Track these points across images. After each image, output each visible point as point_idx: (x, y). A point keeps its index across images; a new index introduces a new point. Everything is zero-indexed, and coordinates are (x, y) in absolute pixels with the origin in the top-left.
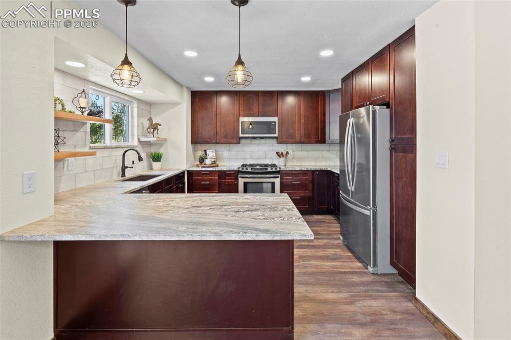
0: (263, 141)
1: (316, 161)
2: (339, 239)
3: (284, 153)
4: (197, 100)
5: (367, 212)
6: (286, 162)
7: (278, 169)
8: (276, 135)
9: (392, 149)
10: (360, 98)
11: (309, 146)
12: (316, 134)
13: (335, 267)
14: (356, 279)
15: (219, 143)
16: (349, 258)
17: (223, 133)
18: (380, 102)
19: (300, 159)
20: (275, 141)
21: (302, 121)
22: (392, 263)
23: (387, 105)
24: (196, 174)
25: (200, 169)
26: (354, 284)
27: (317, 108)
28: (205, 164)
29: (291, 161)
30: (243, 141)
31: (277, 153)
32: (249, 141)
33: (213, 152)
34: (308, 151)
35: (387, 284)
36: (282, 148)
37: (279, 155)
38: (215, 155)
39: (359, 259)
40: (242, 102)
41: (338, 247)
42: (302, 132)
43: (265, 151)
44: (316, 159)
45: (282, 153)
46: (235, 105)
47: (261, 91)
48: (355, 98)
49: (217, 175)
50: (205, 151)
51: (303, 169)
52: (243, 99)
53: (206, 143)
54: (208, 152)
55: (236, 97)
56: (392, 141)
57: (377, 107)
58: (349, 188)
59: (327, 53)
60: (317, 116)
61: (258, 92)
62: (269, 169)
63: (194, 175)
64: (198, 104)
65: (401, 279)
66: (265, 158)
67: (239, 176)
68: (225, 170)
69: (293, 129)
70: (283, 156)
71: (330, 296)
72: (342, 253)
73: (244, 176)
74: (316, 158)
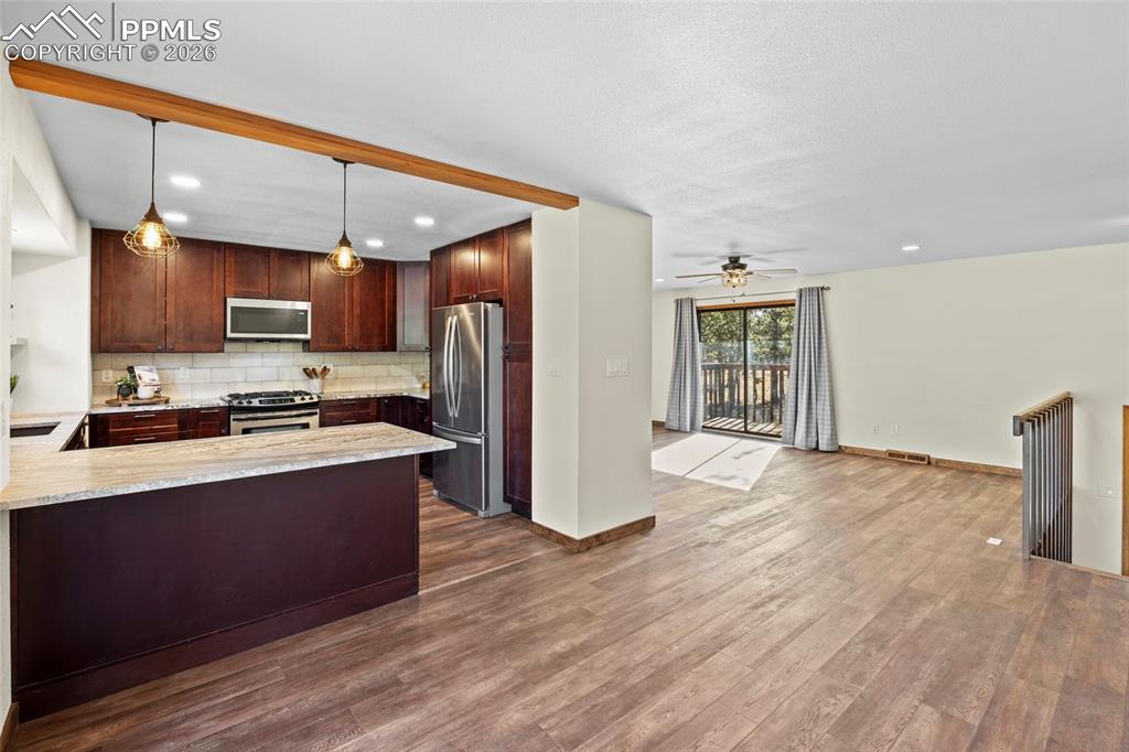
0: (274, 346)
1: (377, 382)
2: (432, 495)
3: (319, 370)
4: (111, 250)
5: (477, 441)
6: (323, 387)
7: (316, 400)
8: (308, 336)
9: (506, 358)
10: (461, 287)
11: (366, 356)
12: (381, 334)
13: (437, 523)
14: (466, 527)
15: (172, 351)
16: (453, 511)
17: (184, 329)
18: (491, 298)
19: (350, 380)
20: (299, 347)
21: (357, 311)
22: (507, 499)
23: (500, 302)
24: (119, 421)
25: (125, 409)
26: (466, 532)
27: (383, 291)
28: (137, 398)
29: (332, 385)
30: (228, 347)
31: (304, 370)
32: (240, 346)
33: (151, 371)
34: (363, 365)
35: (502, 523)
36: (314, 361)
37: (310, 373)
38: (157, 379)
39: (465, 509)
40: (230, 266)
41: (432, 503)
42: (356, 330)
43: (278, 367)
44: (377, 380)
45: (314, 370)
46: (215, 273)
47: (275, 249)
48: (454, 286)
49: (176, 420)
50: (131, 370)
51: (362, 396)
52: (233, 260)
53: (136, 349)
54: (138, 371)
55: (216, 255)
56: (505, 347)
57: (490, 305)
58: (451, 415)
59: (425, 221)
60: (383, 304)
61: (269, 249)
62: (298, 400)
63: (111, 424)
64: (112, 261)
65: (515, 515)
66: (278, 380)
67: (232, 417)
68: (197, 406)
69: (340, 327)
70: (316, 375)
71: (442, 548)
72: (441, 509)
73: (243, 416)
74: (377, 377)
